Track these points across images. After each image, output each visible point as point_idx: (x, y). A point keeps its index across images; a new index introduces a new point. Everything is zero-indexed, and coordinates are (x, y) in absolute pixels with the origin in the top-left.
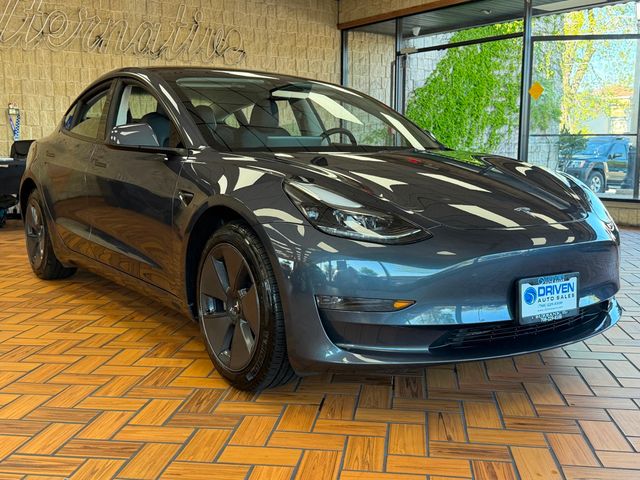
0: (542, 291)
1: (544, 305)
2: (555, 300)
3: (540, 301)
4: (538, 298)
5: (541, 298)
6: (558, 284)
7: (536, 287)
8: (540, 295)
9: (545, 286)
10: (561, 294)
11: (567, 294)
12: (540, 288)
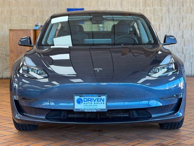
0: (85, 100)
1: (87, 105)
2: (93, 104)
3: (84, 103)
4: (83, 102)
5: (85, 102)
6: (95, 98)
7: (83, 98)
8: (84, 101)
9: (87, 98)
10: (96, 102)
11: (100, 102)
12: (84, 99)
